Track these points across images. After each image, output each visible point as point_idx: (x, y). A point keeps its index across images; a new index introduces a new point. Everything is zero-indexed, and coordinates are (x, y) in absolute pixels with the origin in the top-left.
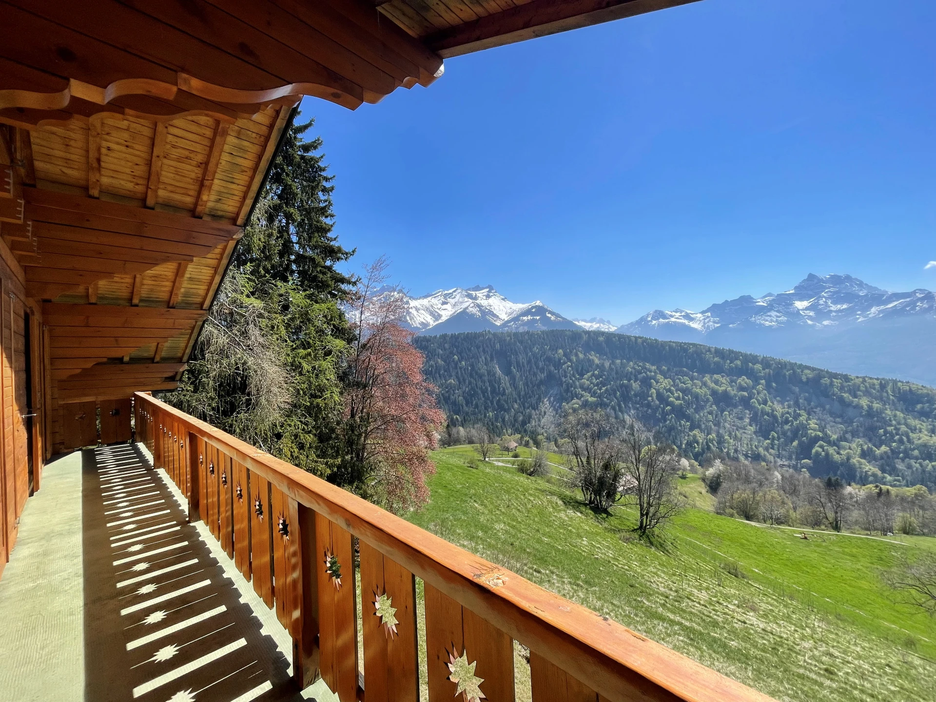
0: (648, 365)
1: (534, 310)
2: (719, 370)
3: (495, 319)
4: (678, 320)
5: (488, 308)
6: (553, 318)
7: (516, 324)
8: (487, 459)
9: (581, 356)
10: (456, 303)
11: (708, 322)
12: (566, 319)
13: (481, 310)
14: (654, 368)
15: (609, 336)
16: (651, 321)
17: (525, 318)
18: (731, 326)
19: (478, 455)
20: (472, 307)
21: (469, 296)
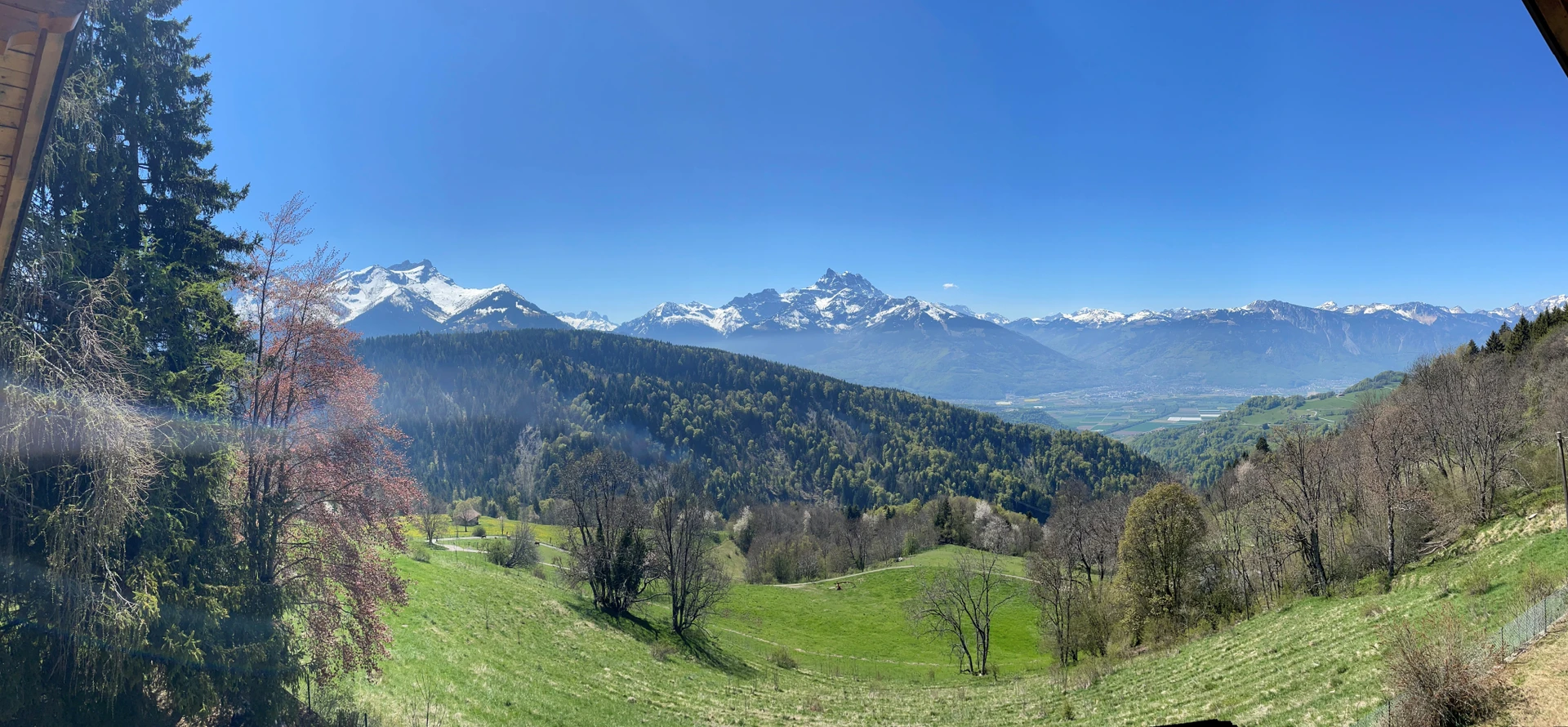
0: (659, 380)
1: (496, 298)
2: (743, 384)
3: (436, 313)
4: (694, 317)
5: (424, 296)
6: (526, 311)
7: (469, 321)
8: (434, 541)
9: (570, 368)
10: (372, 289)
11: (729, 321)
12: (546, 313)
13: (412, 299)
14: (667, 384)
15: (608, 338)
16: (661, 317)
17: (483, 312)
18: (754, 326)
19: (421, 535)
20: (399, 296)
21: (394, 279)
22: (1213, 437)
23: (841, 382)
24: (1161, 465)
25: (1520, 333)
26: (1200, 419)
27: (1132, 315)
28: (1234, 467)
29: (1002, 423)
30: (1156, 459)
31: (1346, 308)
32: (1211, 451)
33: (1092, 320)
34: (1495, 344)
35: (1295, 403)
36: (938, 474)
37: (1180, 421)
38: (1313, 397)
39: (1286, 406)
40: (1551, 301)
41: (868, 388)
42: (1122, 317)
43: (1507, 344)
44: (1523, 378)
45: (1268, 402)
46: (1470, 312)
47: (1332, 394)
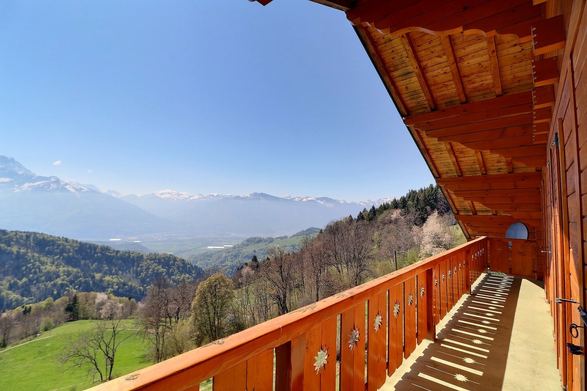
22: (229, 256)
24: (203, 269)
25: (372, 213)
26: (223, 247)
27: (192, 196)
28: (241, 269)
29: (114, 251)
30: (200, 266)
31: (295, 198)
32: (228, 263)
33: (172, 198)
34: (361, 217)
35: (269, 240)
36: (65, 282)
37: (214, 248)
38: (277, 238)
39: (265, 242)
40: (384, 200)
41: (12, 232)
42: (188, 197)
43: (365, 217)
44: (373, 232)
45: (257, 240)
46: (349, 202)
47: (286, 237)
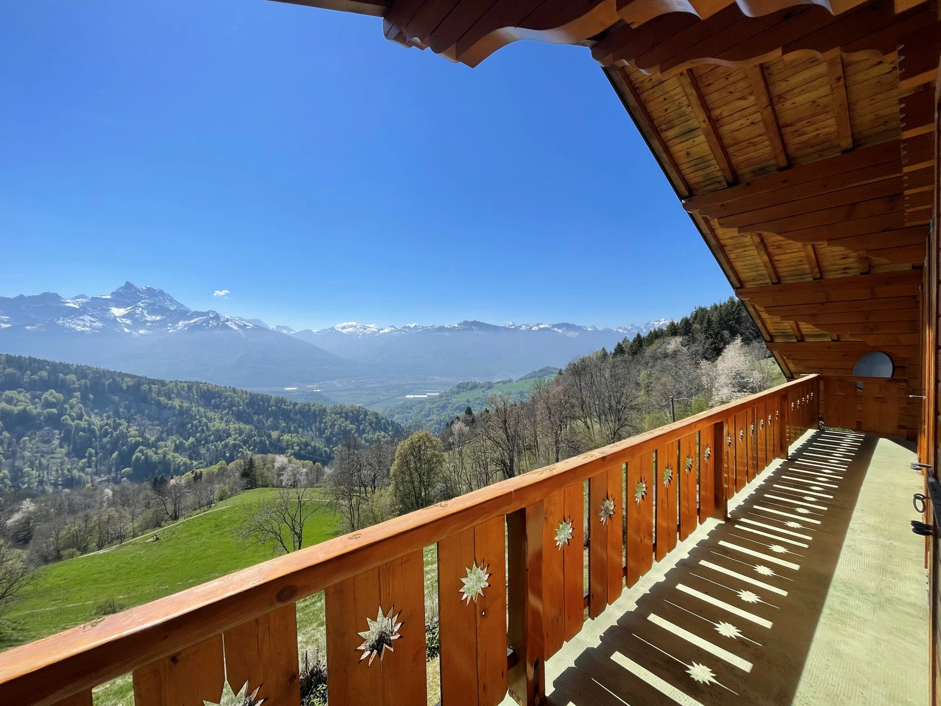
2: (13, 384)
18: (28, 328)
22: (434, 407)
23: (142, 378)
24: (402, 425)
25: (637, 343)
26: (427, 396)
27: (383, 329)
28: (451, 425)
29: (291, 403)
30: (398, 421)
31: (521, 327)
32: (434, 417)
33: (356, 332)
34: (620, 350)
35: (487, 386)
36: (238, 442)
37: (414, 398)
38: (498, 383)
39: (481, 388)
40: (655, 323)
41: (171, 382)
42: (376, 330)
43: (626, 350)
44: (639, 371)
45: (470, 386)
46: (601, 329)
47: (510, 381)
